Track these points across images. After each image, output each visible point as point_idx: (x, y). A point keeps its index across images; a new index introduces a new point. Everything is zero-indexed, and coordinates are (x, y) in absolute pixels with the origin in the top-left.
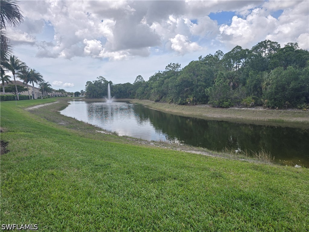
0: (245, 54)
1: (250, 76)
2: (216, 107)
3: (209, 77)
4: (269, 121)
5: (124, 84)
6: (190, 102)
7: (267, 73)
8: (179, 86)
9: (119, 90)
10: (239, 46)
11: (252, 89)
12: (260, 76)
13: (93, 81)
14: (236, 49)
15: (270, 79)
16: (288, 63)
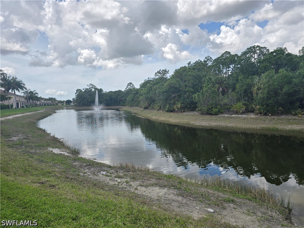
0: (234, 59)
1: (240, 81)
2: (204, 115)
3: (197, 83)
4: (262, 129)
5: (115, 92)
6: (178, 109)
7: (258, 77)
8: (167, 92)
9: (110, 98)
10: (228, 52)
11: (242, 95)
12: (250, 80)
13: (83, 89)
14: (225, 54)
15: (261, 84)
16: (279, 66)
